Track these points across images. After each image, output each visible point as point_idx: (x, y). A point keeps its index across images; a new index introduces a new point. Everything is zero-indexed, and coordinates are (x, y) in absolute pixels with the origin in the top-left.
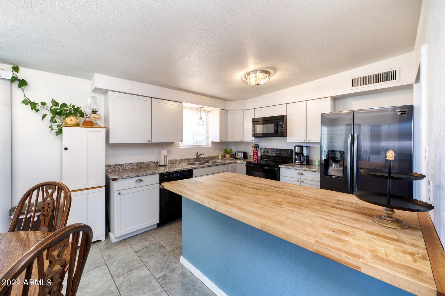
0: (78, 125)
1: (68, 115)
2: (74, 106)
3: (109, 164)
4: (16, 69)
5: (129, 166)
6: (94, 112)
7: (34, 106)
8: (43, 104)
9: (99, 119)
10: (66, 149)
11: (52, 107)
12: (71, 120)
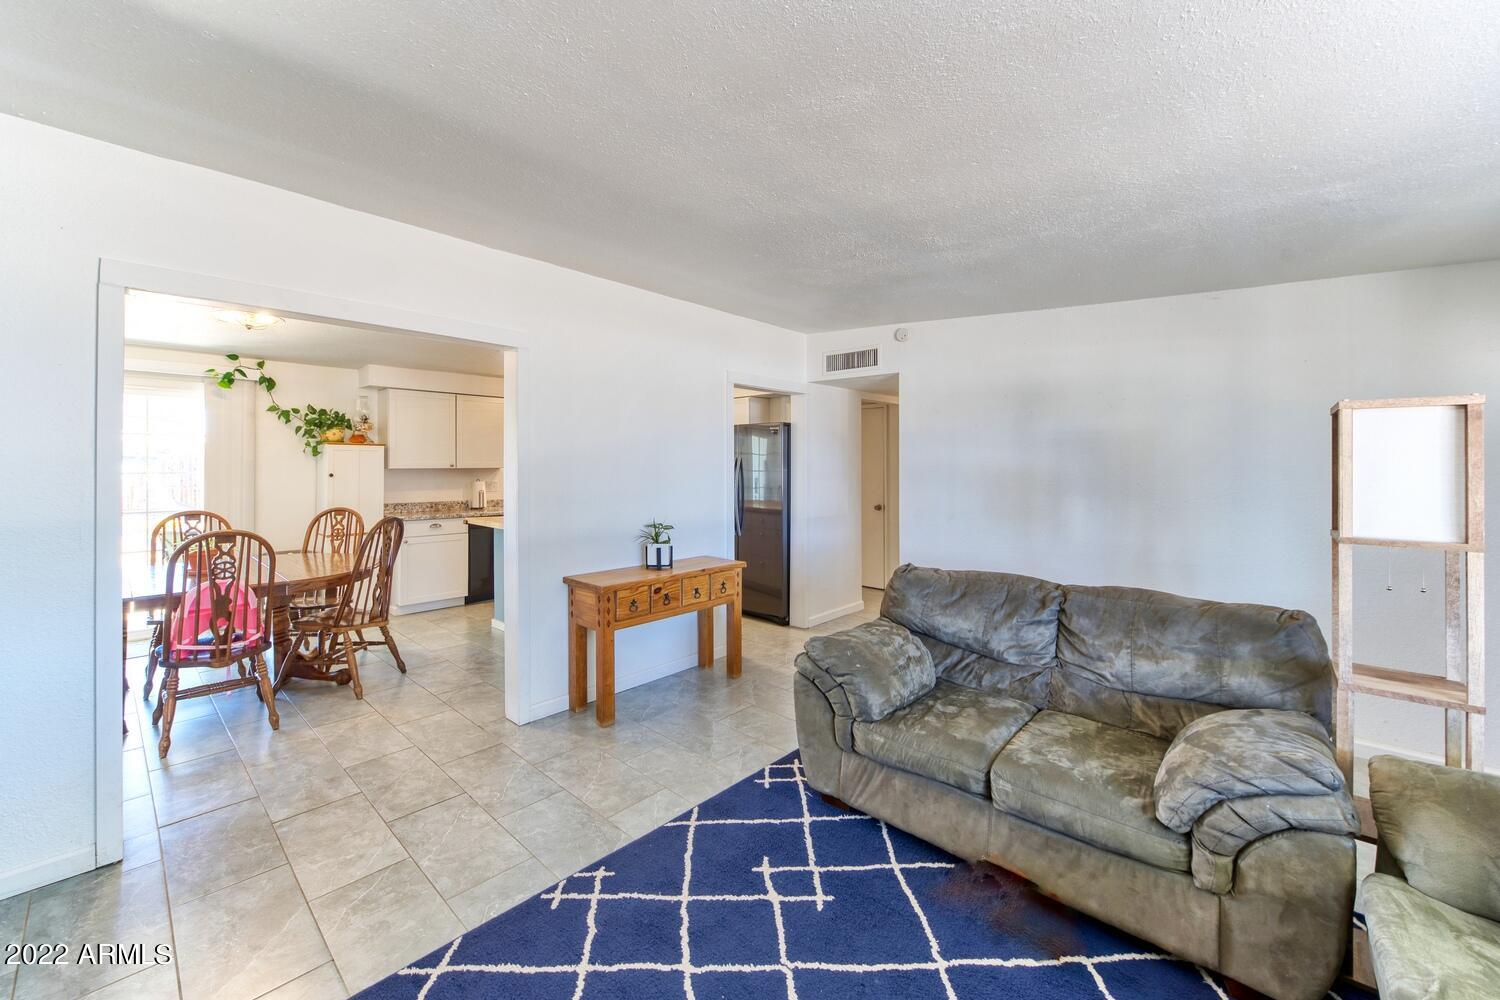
0: (341, 441)
1: (330, 427)
2: (337, 413)
3: (387, 502)
4: (261, 365)
5: (417, 507)
6: (365, 420)
7: (285, 415)
8: (296, 411)
9: (370, 428)
10: (331, 475)
11: (307, 415)
12: (334, 434)
